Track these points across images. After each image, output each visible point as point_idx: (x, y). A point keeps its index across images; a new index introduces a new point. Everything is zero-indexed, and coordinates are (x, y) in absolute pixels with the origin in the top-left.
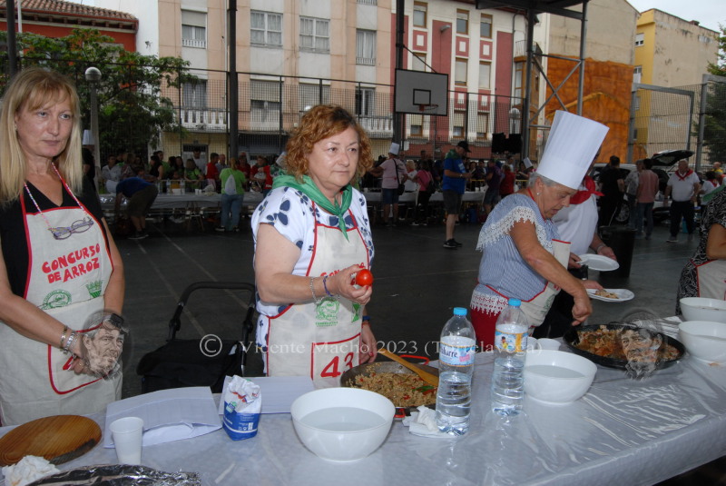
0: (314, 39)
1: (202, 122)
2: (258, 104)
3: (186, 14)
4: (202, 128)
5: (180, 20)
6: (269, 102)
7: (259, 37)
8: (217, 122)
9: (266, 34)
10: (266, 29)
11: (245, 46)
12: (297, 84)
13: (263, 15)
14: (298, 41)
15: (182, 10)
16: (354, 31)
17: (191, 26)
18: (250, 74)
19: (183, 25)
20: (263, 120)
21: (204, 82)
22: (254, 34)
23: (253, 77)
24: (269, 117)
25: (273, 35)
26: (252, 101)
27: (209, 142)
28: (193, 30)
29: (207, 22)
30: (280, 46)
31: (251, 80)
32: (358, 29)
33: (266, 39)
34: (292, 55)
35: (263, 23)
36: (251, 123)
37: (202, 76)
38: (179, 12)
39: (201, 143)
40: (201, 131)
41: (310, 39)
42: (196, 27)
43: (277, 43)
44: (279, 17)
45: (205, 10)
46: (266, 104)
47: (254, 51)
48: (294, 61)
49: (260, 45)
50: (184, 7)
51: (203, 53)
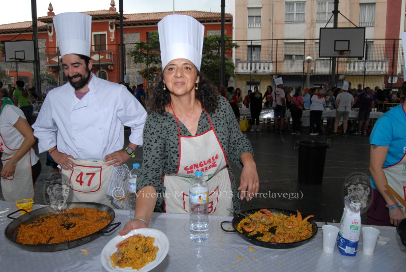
0: (327, 14)
1: (255, 69)
2: (289, 57)
3: (250, 10)
4: (255, 72)
5: (247, 13)
6: (296, 55)
7: (291, 18)
8: (264, 69)
9: (295, 15)
10: (295, 12)
11: (281, 24)
12: (314, 43)
13: (293, 4)
14: (315, 17)
15: (248, 8)
16: (358, 6)
17: (253, 16)
18: (284, 40)
19: (249, 16)
20: (292, 66)
21: (259, 47)
22: (288, 16)
23: (285, 41)
24: (295, 65)
25: (300, 15)
26: (285, 55)
27: (261, 80)
28: (255, 18)
29: (262, 13)
30: (304, 21)
31: (285, 43)
32: (360, 4)
33: (295, 18)
34: (311, 26)
35: (293, 9)
36: (284, 68)
37: (259, 43)
38: (246, 9)
39: (257, 80)
40: (255, 74)
41: (324, 15)
42: (256, 16)
43: (302, 20)
44: (303, 4)
45: (261, 6)
46: (294, 57)
47: (287, 26)
48: (312, 29)
49: (292, 22)
50: (249, 6)
51: (260, 29)
